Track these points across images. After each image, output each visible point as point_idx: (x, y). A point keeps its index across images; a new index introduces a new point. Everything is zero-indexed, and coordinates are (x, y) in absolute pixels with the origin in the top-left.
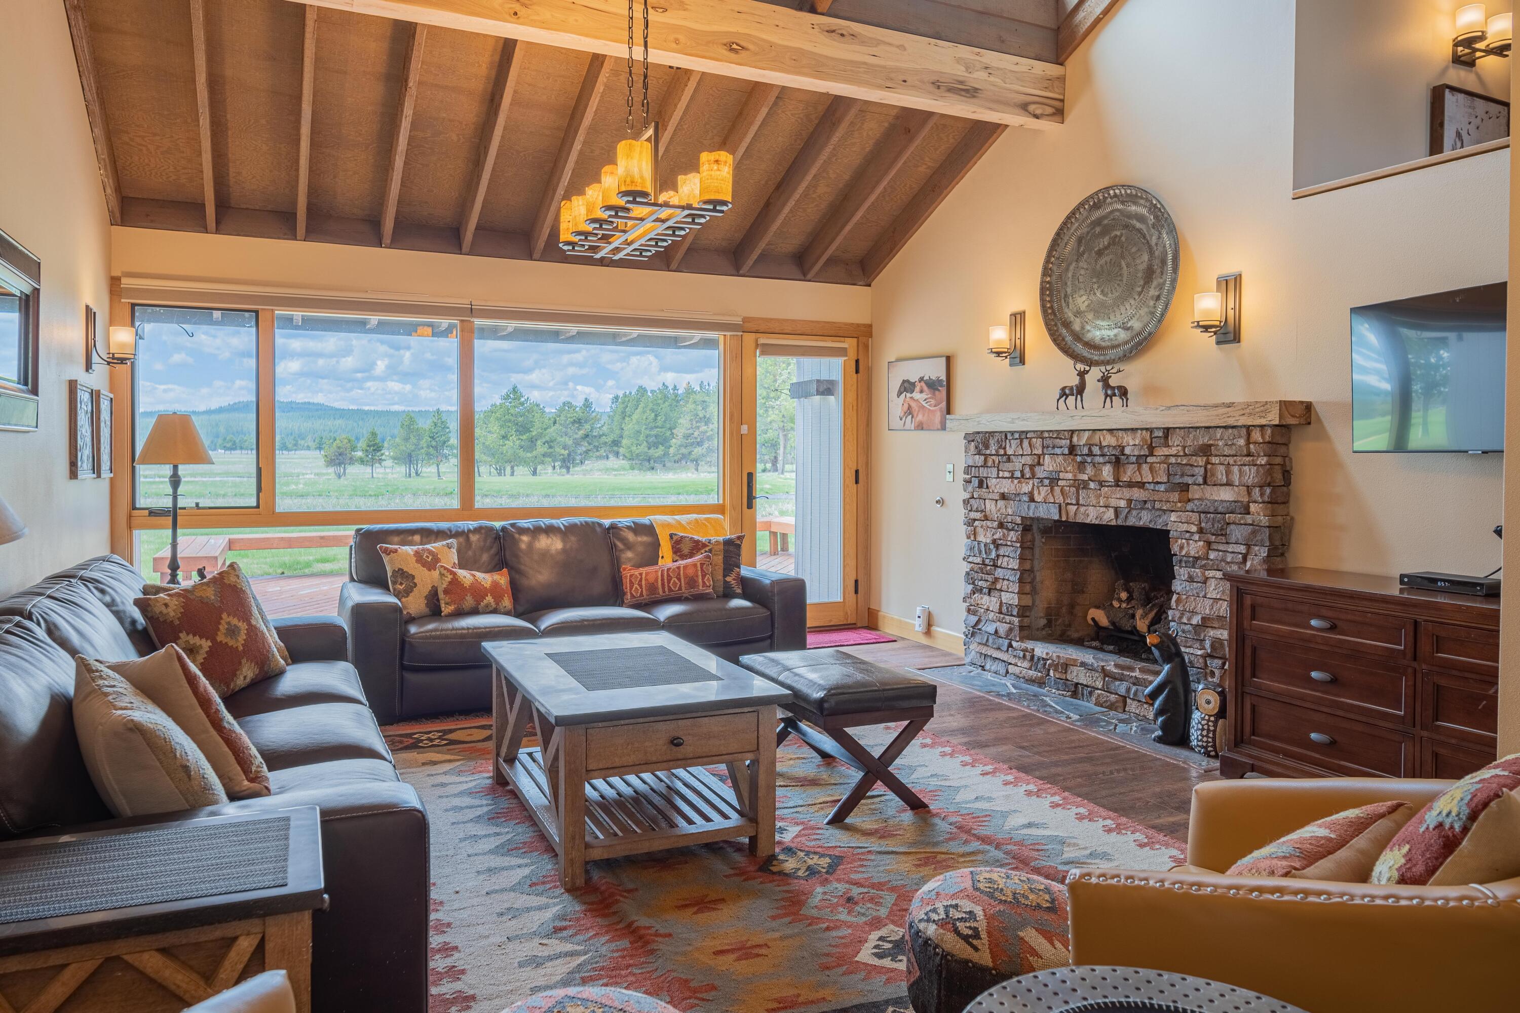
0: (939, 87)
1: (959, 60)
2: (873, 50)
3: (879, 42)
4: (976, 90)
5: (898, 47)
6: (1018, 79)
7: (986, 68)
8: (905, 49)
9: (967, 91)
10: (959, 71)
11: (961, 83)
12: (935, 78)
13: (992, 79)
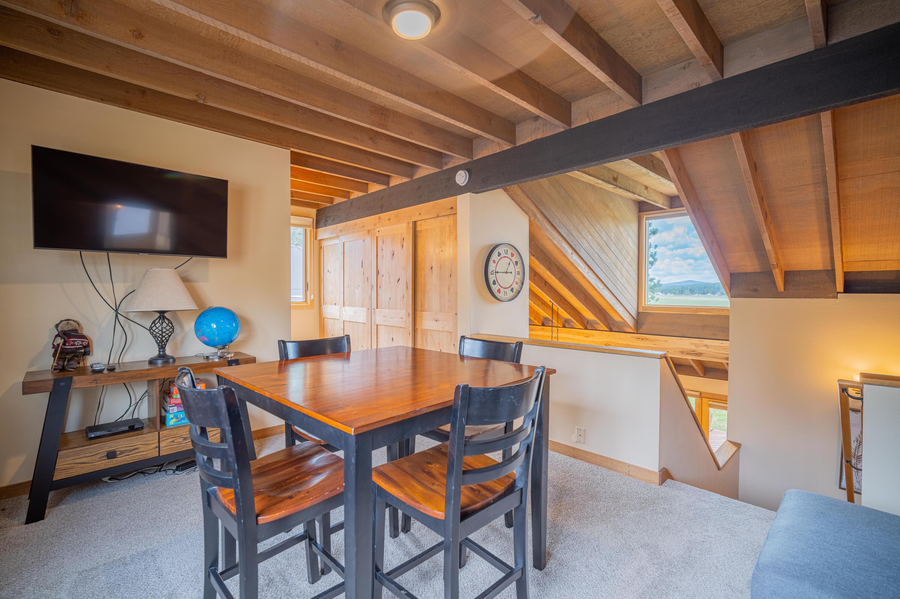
0: (683, 353)
1: (692, 344)
2: (654, 343)
3: (657, 340)
4: (701, 354)
5: (665, 341)
6: (723, 349)
7: (706, 346)
8: (667, 341)
9: (697, 354)
10: (693, 348)
11: (694, 351)
12: (681, 350)
13: (709, 349)
